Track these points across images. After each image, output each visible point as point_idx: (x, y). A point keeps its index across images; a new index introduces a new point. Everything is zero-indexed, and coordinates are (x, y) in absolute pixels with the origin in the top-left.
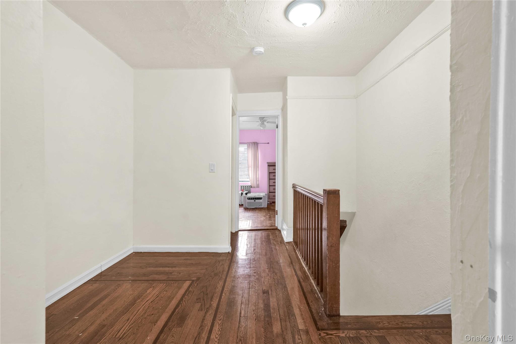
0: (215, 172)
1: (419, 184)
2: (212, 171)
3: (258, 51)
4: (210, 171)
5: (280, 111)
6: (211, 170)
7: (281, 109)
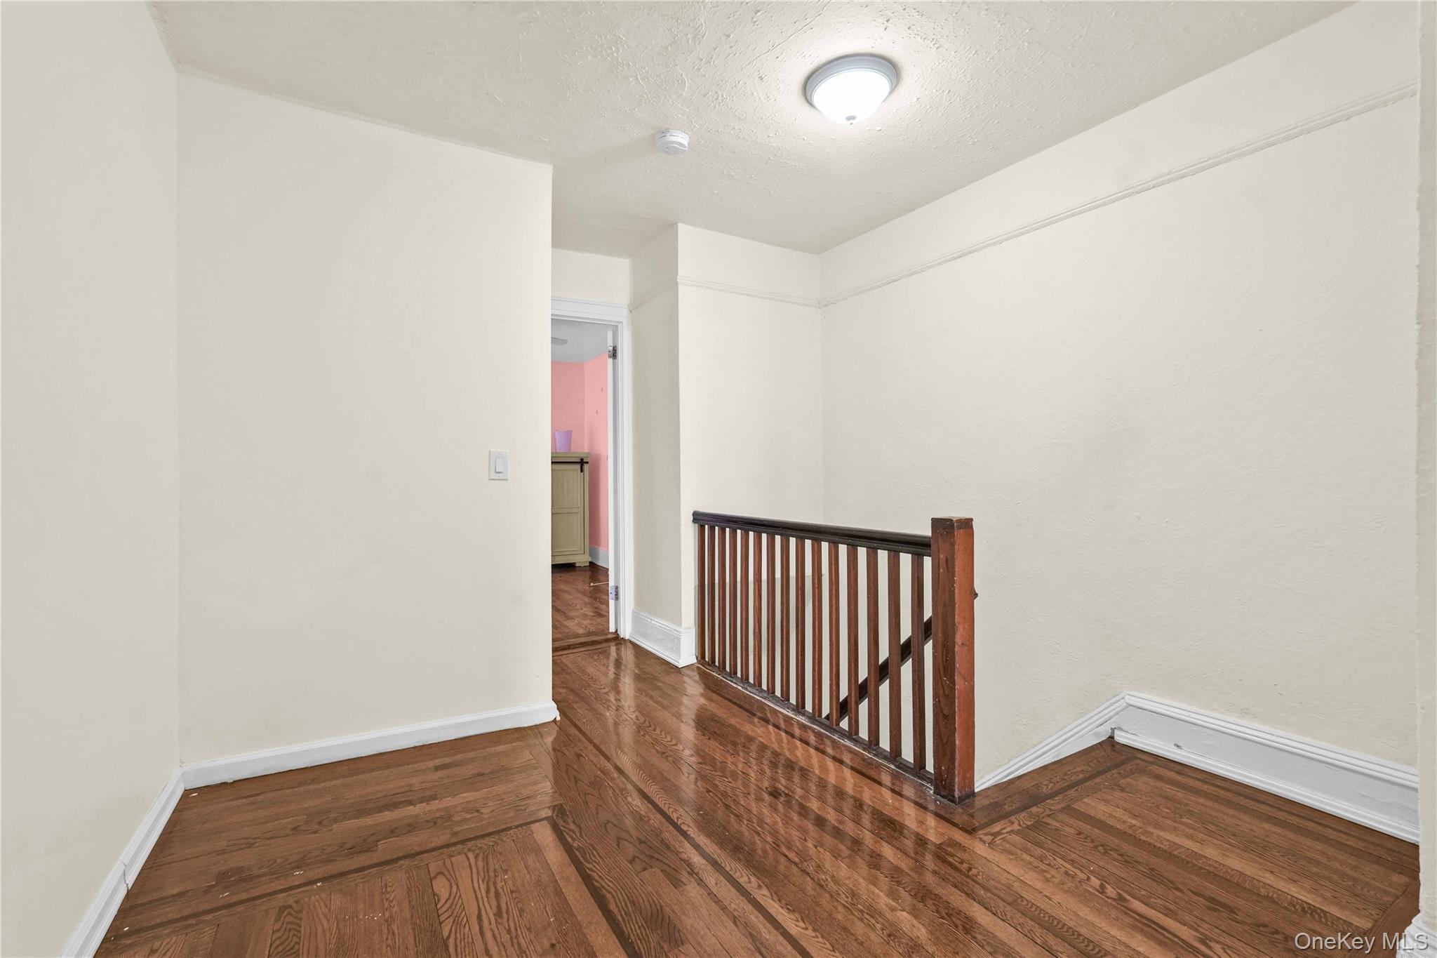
0: (507, 480)
1: (1017, 504)
2: (497, 475)
3: (674, 142)
4: (492, 478)
5: (625, 312)
6: (496, 472)
7: (626, 306)
